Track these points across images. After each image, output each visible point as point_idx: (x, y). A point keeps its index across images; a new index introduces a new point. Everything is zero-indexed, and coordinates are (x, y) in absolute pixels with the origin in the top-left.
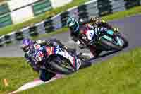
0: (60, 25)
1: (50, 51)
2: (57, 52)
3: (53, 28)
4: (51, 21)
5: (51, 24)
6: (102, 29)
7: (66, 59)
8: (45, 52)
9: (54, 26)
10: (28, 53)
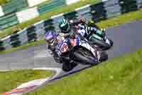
0: (26, 39)
1: (74, 43)
2: (80, 44)
3: (20, 42)
4: (18, 35)
5: (18, 39)
6: (92, 29)
7: (87, 50)
8: (69, 44)
9: (20, 40)
10: (52, 44)
